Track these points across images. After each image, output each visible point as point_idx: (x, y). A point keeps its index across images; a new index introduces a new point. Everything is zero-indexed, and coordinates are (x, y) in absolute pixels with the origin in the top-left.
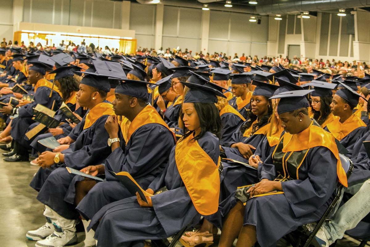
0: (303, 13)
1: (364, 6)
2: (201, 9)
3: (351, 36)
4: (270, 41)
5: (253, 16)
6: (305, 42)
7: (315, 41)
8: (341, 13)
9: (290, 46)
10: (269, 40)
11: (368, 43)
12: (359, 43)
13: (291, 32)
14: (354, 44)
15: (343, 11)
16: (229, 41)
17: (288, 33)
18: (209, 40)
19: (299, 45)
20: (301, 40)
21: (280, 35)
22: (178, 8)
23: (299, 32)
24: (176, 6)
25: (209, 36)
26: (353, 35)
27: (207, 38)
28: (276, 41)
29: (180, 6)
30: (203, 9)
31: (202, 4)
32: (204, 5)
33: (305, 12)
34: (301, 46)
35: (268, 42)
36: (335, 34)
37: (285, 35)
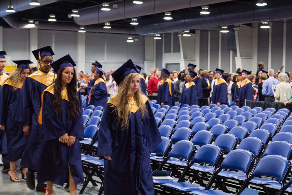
0: (184, 31)
1: (249, 22)
2: (77, 31)
3: (231, 52)
4: (147, 61)
5: (130, 36)
6: (184, 60)
7: (195, 59)
8: (224, 29)
9: (168, 65)
10: (146, 59)
11: (250, 58)
12: (241, 58)
13: (168, 51)
14: (236, 60)
15: (225, 28)
16: (105, 63)
17: (165, 52)
18: (86, 62)
19: (179, 64)
20: (180, 58)
21: (157, 54)
22: (53, 31)
23: (177, 50)
24: (50, 30)
25: (86, 59)
26: (235, 51)
27: (84, 61)
28: (153, 60)
29: (54, 29)
30: (80, 31)
31: (78, 27)
32: (81, 27)
33: (186, 30)
34: (181, 65)
35: (145, 61)
36: (215, 51)
37: (162, 54)
